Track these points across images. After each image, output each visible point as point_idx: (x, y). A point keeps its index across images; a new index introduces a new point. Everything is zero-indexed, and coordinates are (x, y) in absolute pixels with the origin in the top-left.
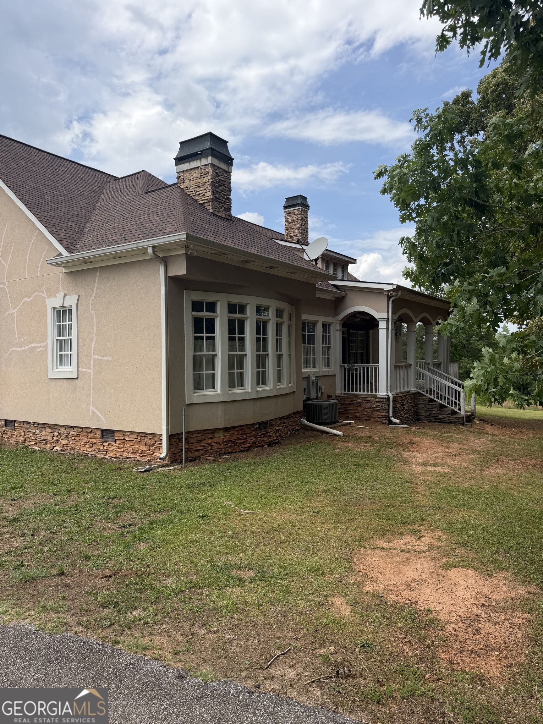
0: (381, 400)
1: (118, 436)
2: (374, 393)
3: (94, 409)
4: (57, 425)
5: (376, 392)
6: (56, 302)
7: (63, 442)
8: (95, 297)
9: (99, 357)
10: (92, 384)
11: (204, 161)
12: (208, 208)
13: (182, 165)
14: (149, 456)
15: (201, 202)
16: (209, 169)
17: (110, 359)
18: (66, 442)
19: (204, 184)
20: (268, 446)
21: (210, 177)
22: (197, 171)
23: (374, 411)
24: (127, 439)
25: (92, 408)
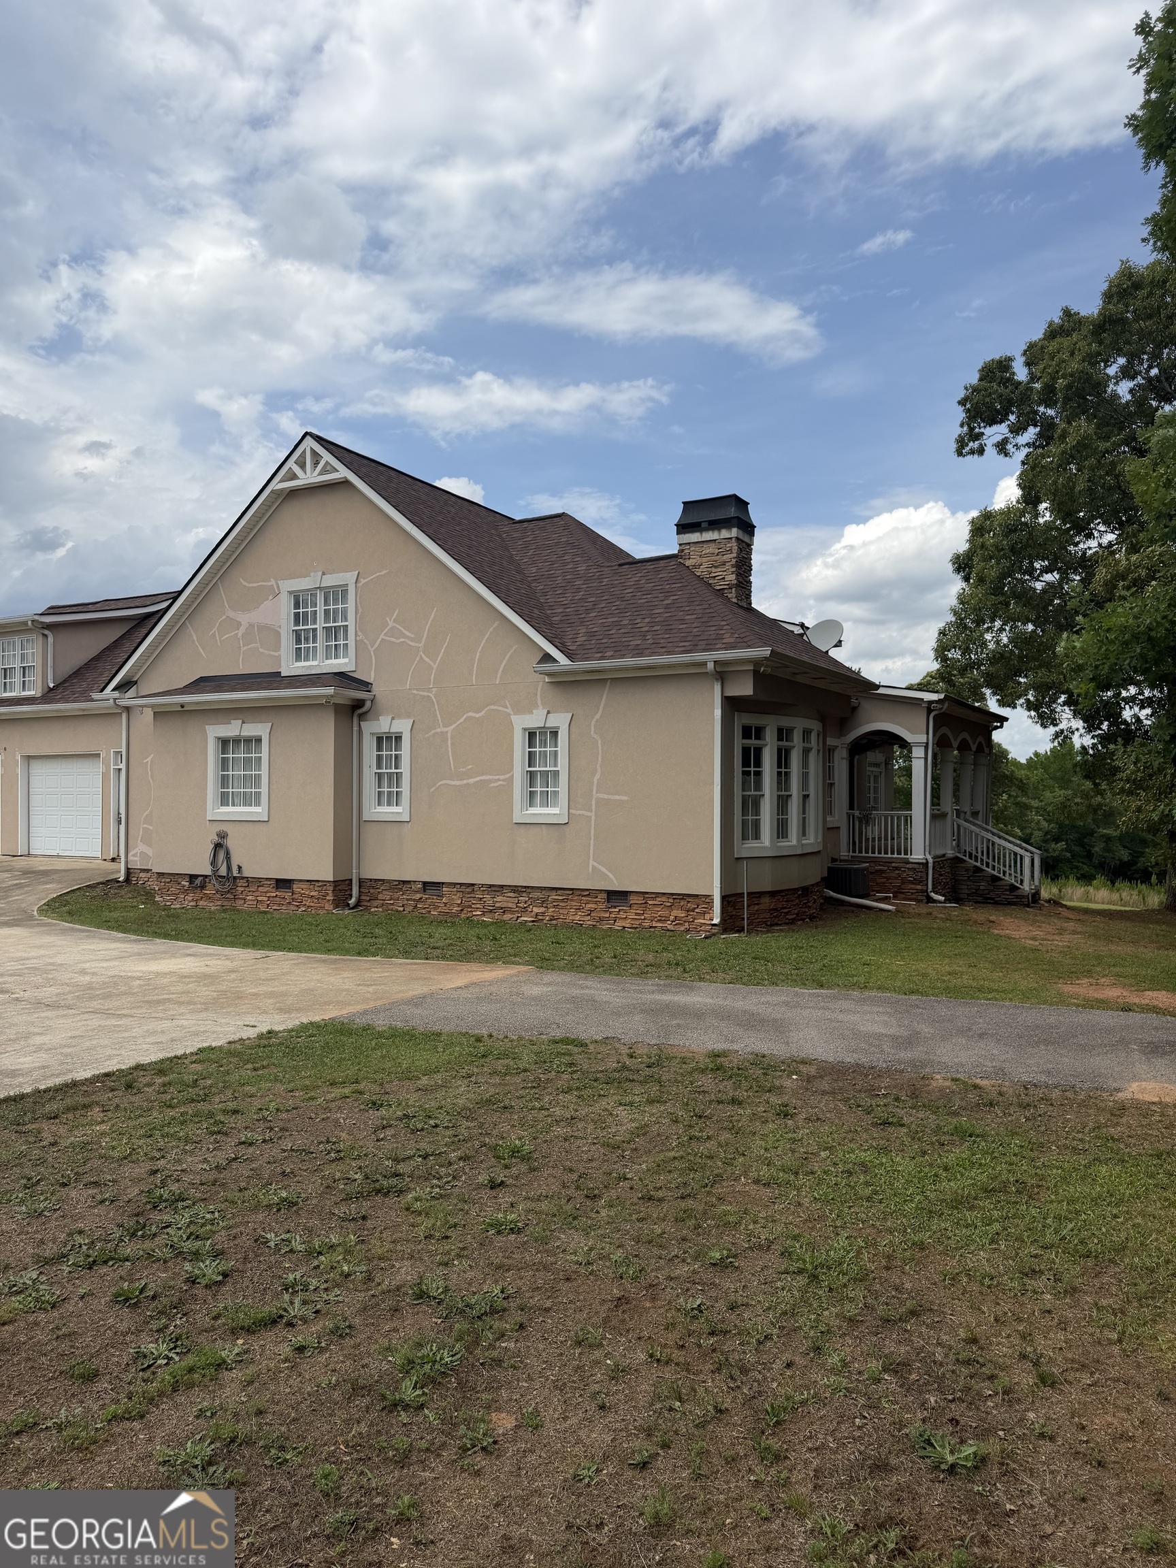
0: (916, 866)
1: (633, 899)
2: (903, 856)
3: (595, 864)
4: (525, 887)
5: (906, 854)
6: (535, 720)
7: (536, 910)
8: (601, 717)
9: (606, 796)
10: (592, 831)
11: (725, 534)
12: (730, 596)
13: (687, 535)
14: (687, 924)
15: (718, 588)
16: (734, 544)
17: (625, 798)
18: (542, 910)
19: (724, 564)
20: (810, 919)
21: (735, 555)
22: (713, 545)
23: (903, 883)
24: (650, 902)
25: (592, 862)
